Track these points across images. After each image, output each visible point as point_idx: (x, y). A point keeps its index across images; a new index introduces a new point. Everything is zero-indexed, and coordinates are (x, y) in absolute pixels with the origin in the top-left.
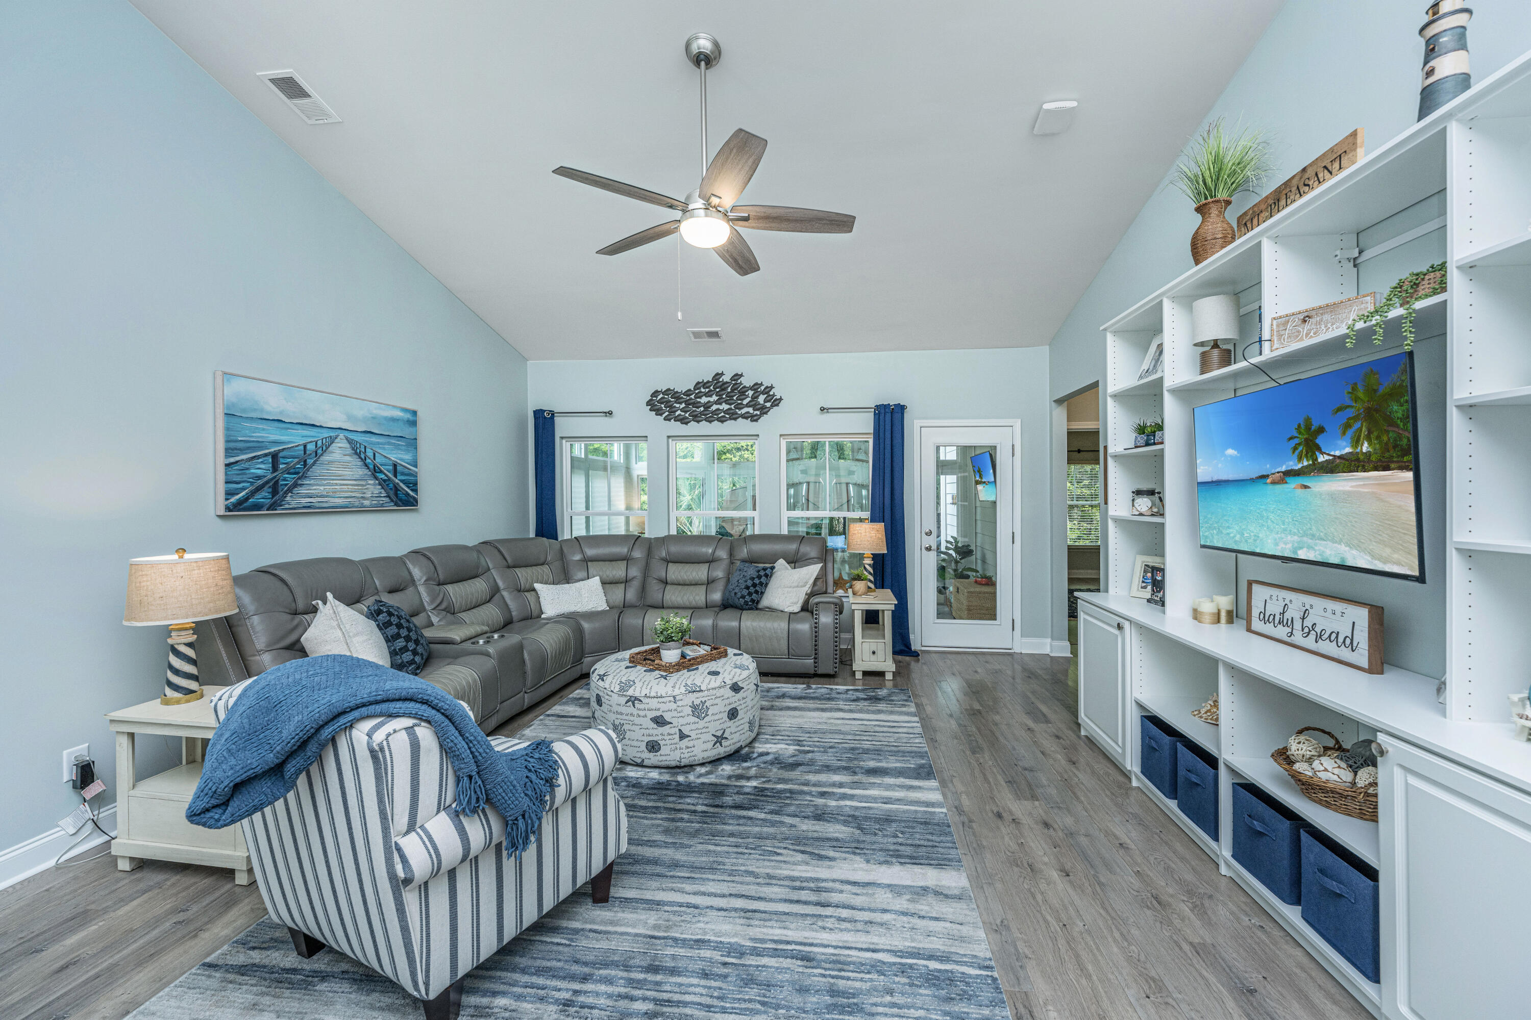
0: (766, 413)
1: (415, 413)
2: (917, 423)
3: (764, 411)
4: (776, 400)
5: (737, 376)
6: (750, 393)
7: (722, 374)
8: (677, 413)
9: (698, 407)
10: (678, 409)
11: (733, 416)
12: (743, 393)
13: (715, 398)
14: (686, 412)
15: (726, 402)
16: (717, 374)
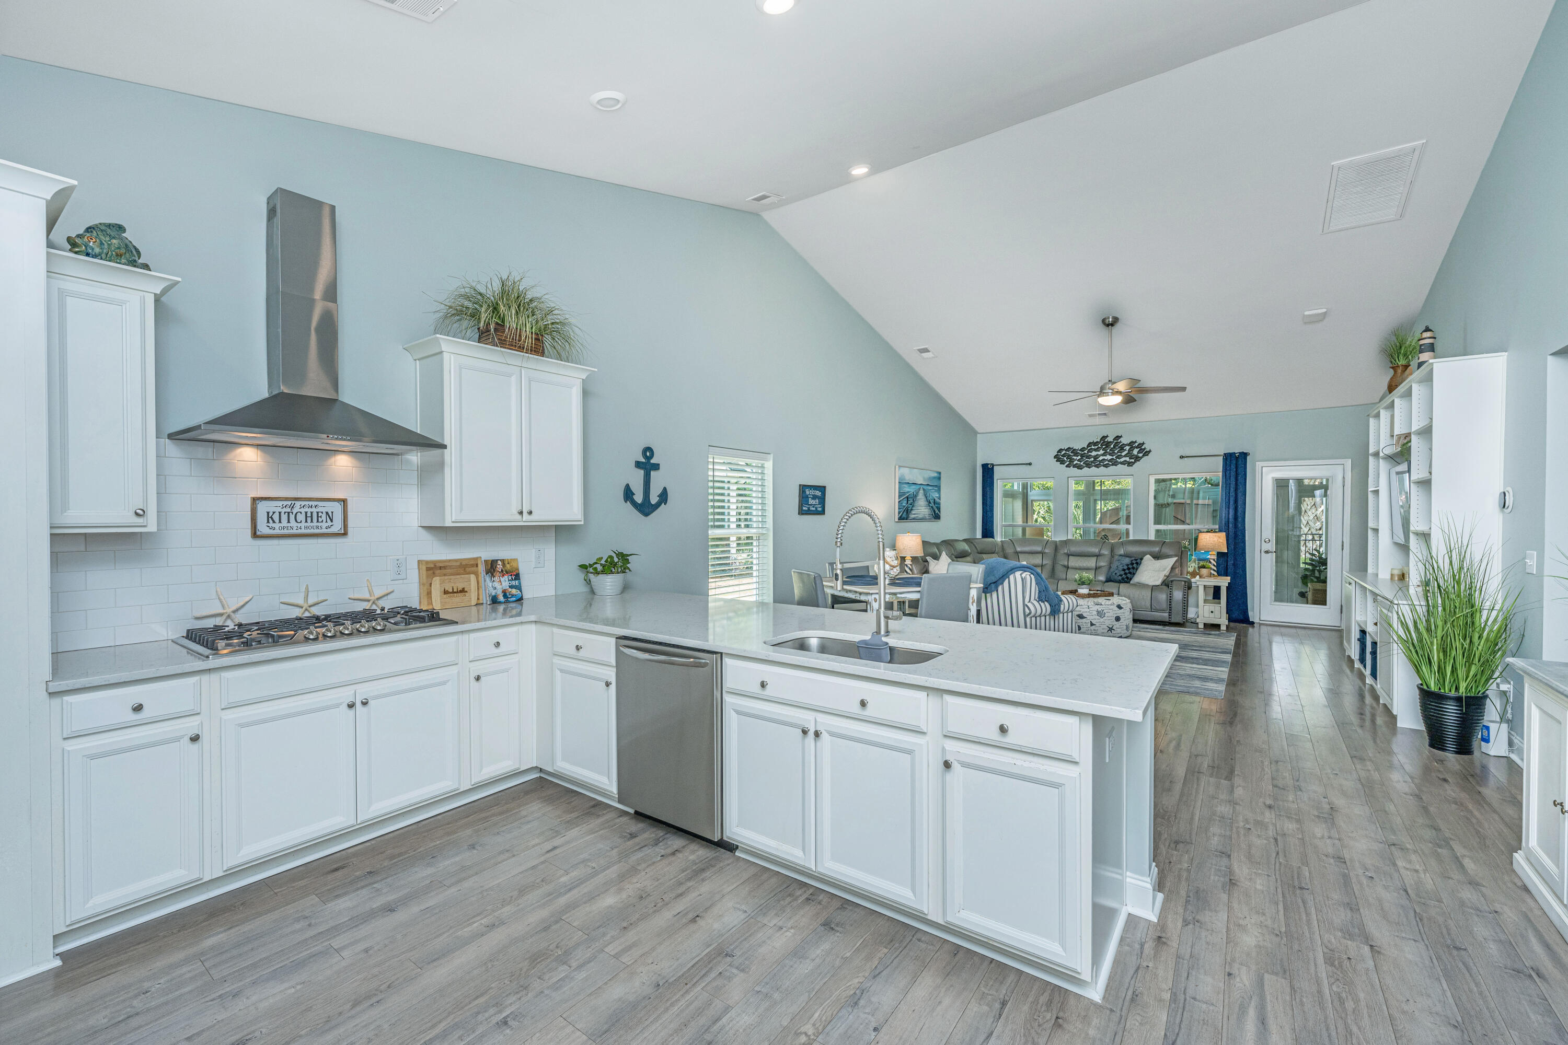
0: (1139, 461)
1: (940, 473)
2: (1259, 464)
3: (1137, 459)
4: (1146, 452)
5: (1118, 437)
6: (1127, 448)
7: (1107, 436)
8: (1075, 463)
9: (1089, 458)
10: (1076, 460)
11: (1115, 463)
12: (1122, 448)
13: (1102, 452)
14: (1081, 462)
15: (1110, 454)
16: (1104, 437)
